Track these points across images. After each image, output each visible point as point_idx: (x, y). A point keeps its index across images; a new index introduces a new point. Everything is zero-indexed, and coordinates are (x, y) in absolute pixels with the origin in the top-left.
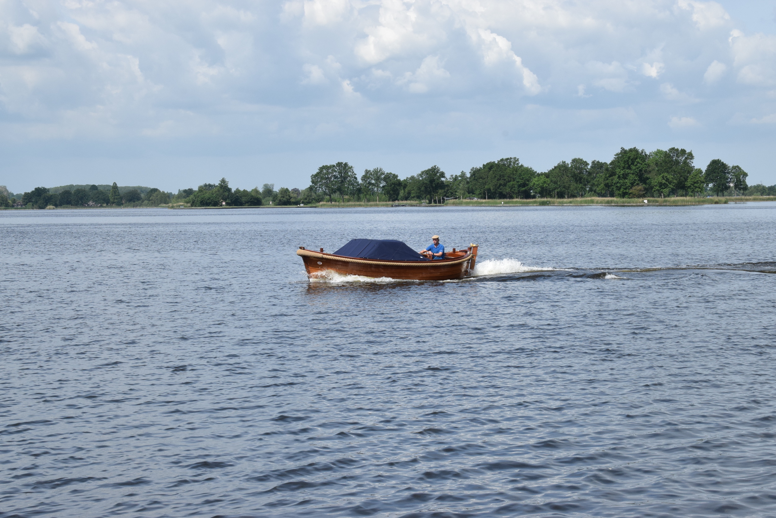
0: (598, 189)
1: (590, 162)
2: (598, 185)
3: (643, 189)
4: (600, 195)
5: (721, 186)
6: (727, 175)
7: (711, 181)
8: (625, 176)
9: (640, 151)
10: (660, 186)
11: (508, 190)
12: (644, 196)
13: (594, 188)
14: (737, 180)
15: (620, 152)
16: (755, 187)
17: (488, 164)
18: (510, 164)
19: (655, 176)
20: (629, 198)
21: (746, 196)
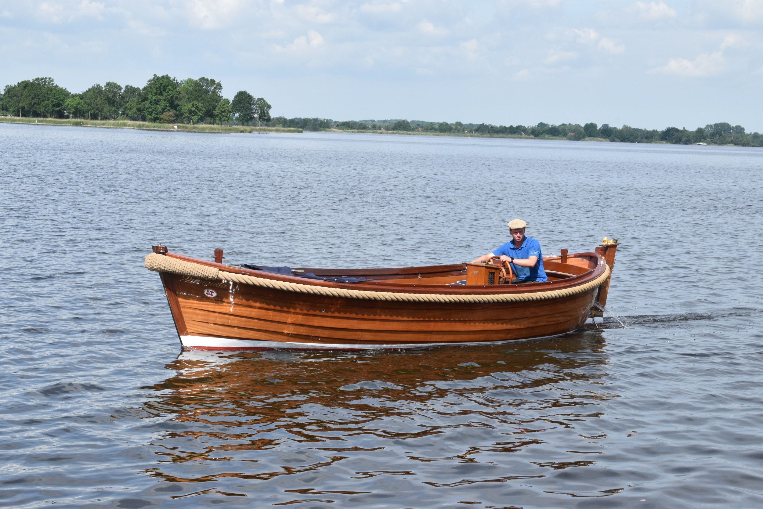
0: (130, 113)
1: (123, 87)
2: (130, 109)
3: (173, 115)
4: (132, 118)
5: (246, 116)
6: (252, 106)
7: (238, 111)
8: (157, 102)
9: (172, 79)
10: (190, 113)
11: (42, 109)
12: (174, 122)
13: (127, 112)
14: (261, 112)
15: (152, 78)
16: (277, 119)
17: (22, 82)
18: (45, 84)
19: (186, 104)
20: (160, 123)
21: (268, 126)
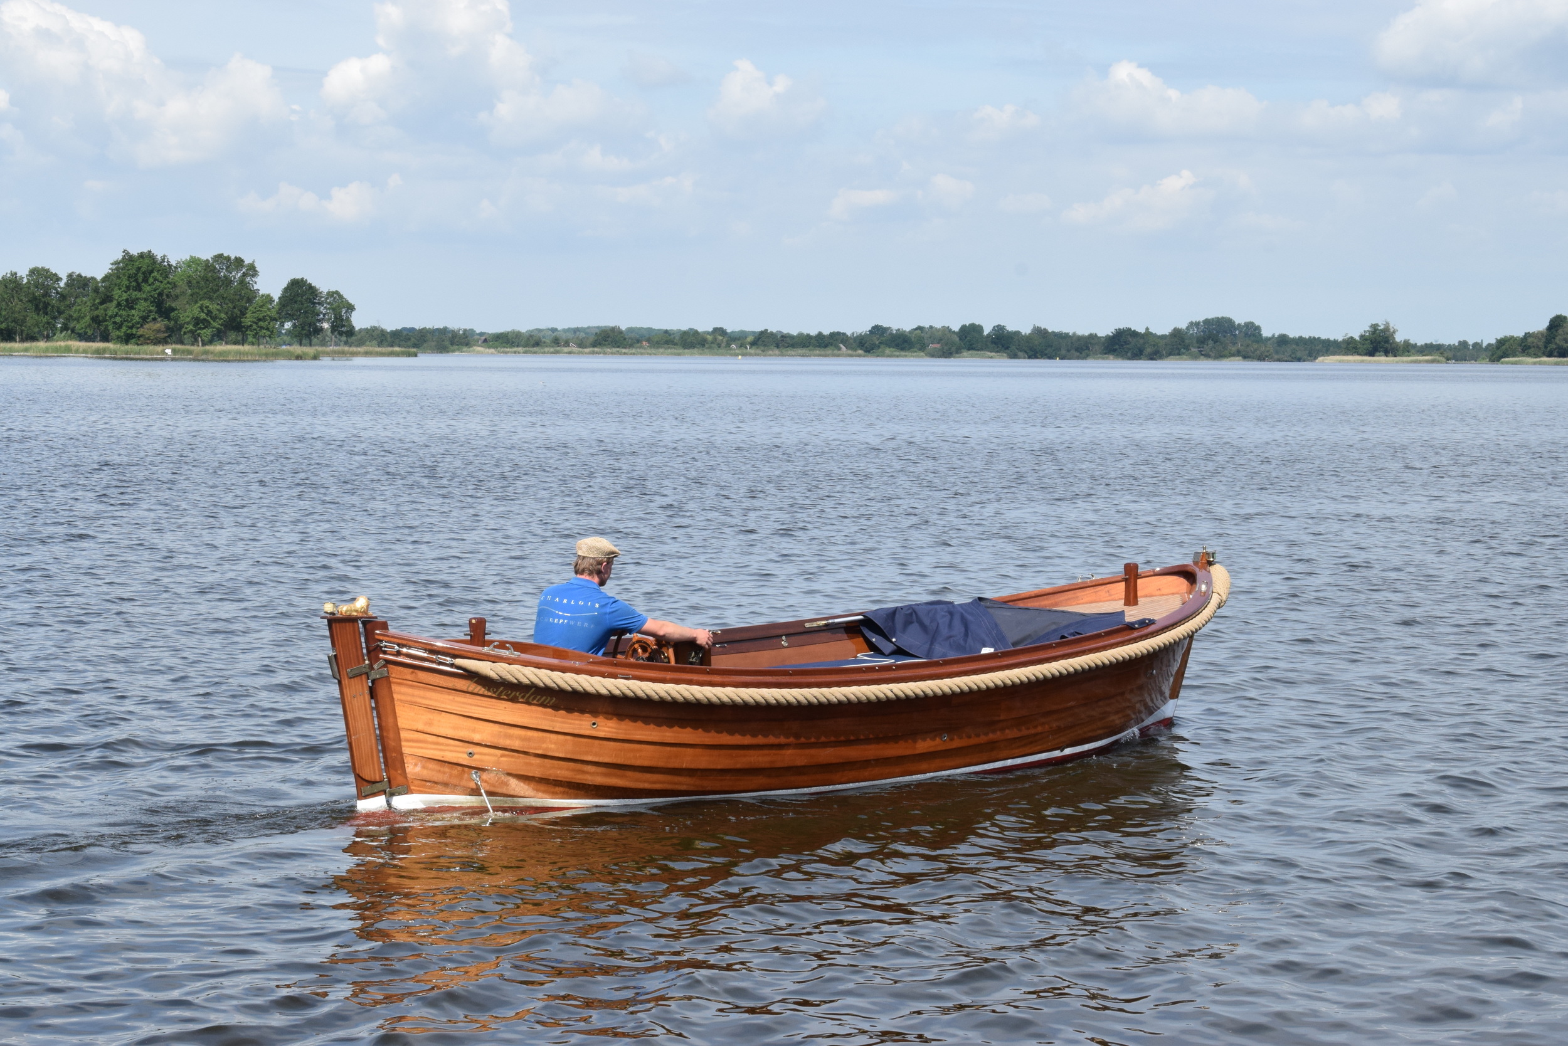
0: (78, 327)
1: (63, 275)
2: (78, 320)
3: (163, 329)
4: (83, 337)
5: (307, 328)
6: (318, 307)
7: (290, 317)
8: (130, 304)
9: (159, 258)
10: (196, 325)
12: (164, 342)
13: (72, 325)
14: (336, 318)
15: (120, 258)
16: (367, 330)
19: (187, 306)
20: (138, 345)
21: (350, 346)
